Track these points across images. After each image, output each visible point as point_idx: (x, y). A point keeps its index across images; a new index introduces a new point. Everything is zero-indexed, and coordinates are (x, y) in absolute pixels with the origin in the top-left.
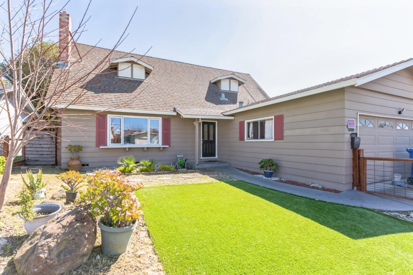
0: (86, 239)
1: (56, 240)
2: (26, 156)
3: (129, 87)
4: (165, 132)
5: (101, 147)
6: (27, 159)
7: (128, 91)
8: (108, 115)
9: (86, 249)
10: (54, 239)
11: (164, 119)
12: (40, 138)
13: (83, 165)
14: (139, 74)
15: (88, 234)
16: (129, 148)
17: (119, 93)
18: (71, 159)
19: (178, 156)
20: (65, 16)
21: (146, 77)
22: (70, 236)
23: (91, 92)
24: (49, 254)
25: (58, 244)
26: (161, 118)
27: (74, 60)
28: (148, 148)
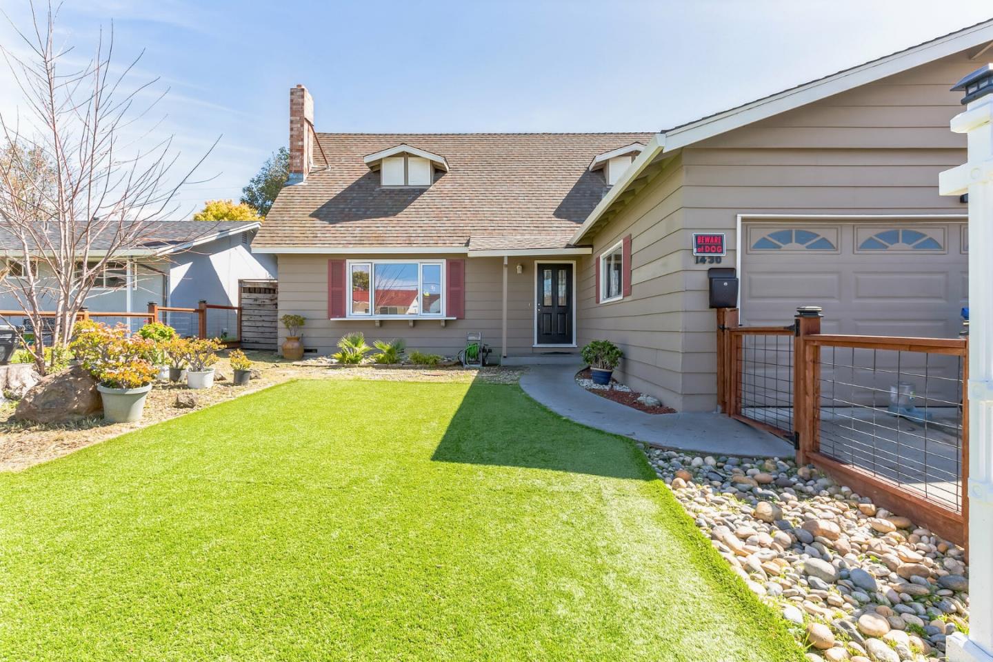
0: (78, 396)
1: (43, 388)
2: (244, 334)
3: (394, 204)
4: (453, 289)
5: (331, 319)
6: (243, 339)
7: (389, 213)
8: (348, 261)
9: (76, 406)
10: (42, 386)
11: (451, 264)
12: (260, 305)
13: (307, 351)
14: (420, 175)
15: (83, 392)
16: (381, 322)
17: (371, 218)
18: (287, 338)
19: (470, 338)
20: (298, 93)
21: (435, 181)
22: (60, 388)
23: (325, 222)
24: (35, 400)
25: (45, 393)
26: (444, 261)
27: (316, 166)
28: (415, 322)
